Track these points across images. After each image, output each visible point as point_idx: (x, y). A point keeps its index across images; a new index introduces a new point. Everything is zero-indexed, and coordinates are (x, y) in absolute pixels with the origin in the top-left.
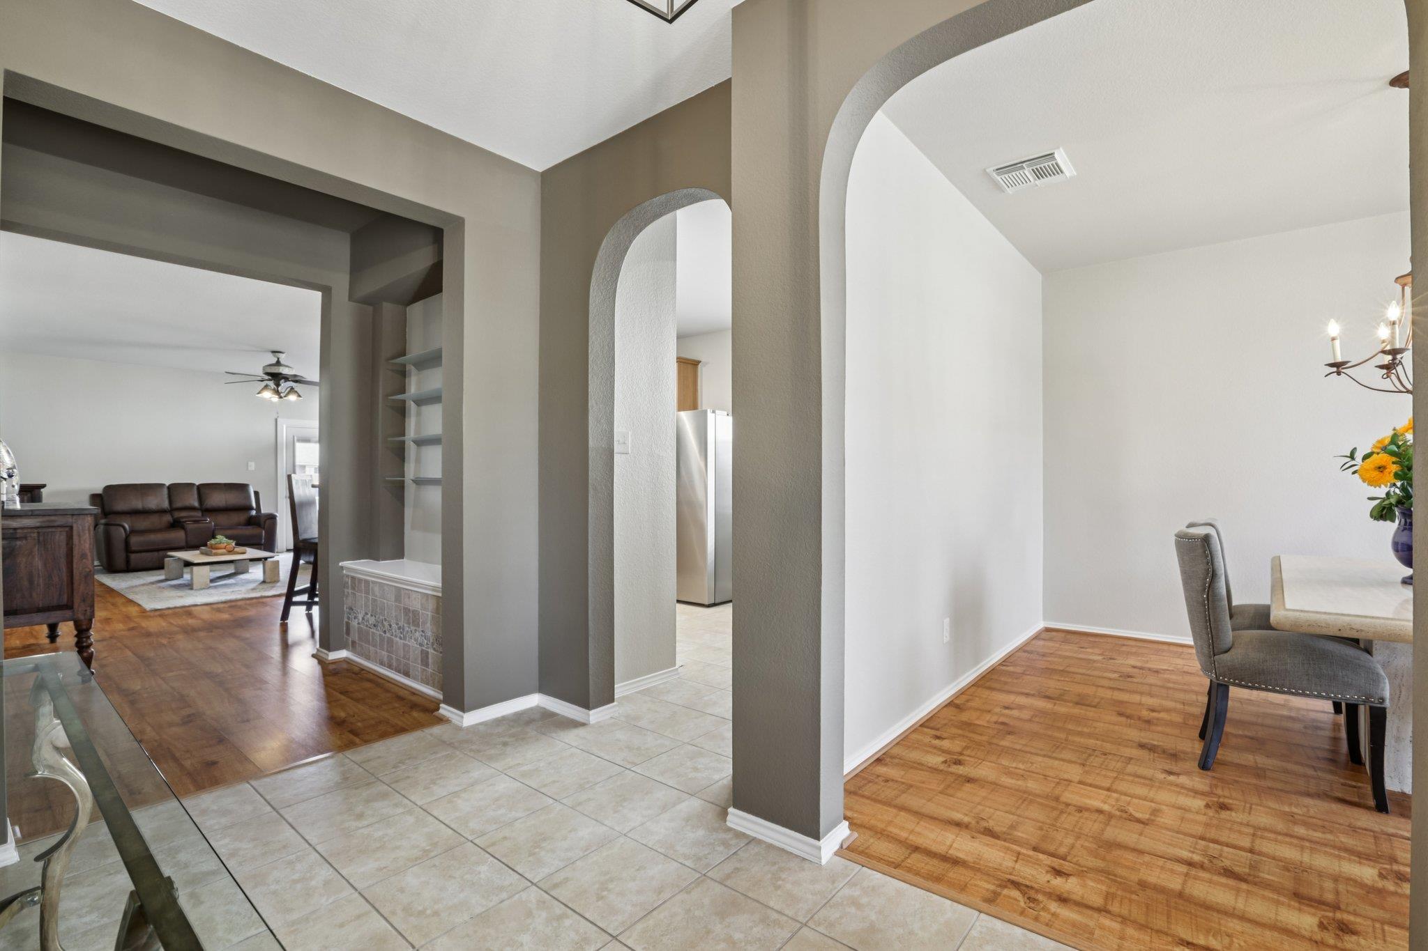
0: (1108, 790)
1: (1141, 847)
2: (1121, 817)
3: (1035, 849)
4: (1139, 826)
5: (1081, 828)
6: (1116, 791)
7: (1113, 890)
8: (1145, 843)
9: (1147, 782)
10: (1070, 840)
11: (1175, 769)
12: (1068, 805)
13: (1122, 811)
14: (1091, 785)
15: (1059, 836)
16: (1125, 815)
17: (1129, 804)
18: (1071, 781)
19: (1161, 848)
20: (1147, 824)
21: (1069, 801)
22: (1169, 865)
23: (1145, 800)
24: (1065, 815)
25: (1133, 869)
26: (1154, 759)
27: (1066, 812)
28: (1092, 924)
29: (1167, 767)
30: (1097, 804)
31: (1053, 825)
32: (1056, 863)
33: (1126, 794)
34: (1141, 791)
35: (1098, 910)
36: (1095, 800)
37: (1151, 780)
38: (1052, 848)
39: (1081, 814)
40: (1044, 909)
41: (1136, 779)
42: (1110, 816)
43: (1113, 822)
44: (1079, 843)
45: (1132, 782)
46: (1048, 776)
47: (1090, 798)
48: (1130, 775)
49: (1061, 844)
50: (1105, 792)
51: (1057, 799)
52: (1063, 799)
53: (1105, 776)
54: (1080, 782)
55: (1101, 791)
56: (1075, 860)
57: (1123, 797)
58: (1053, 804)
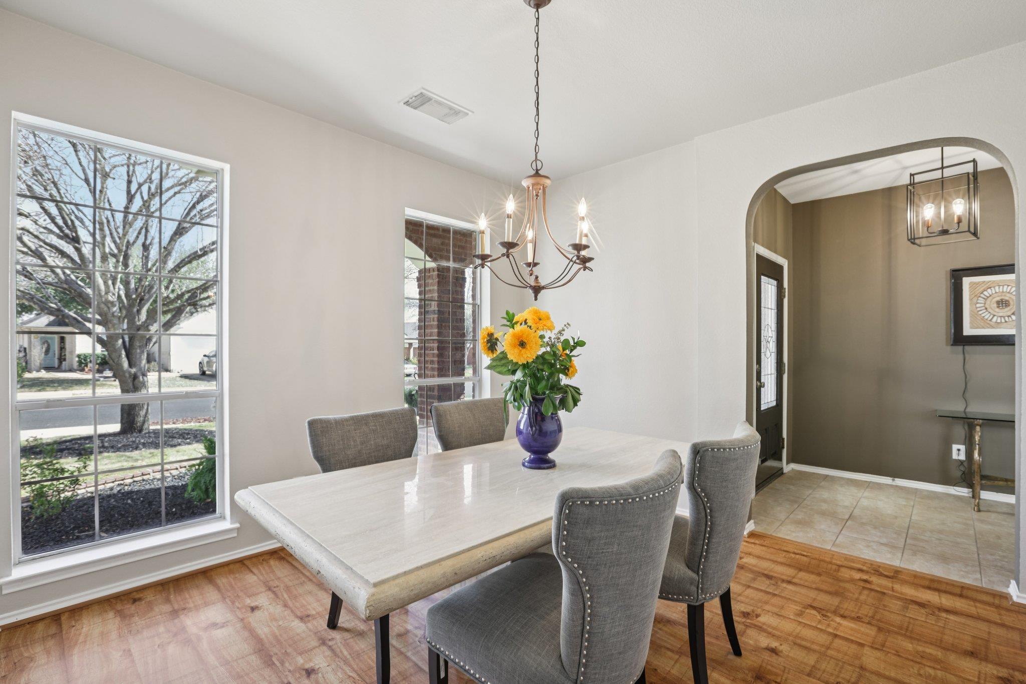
0: (836, 636)
1: (816, 592)
2: (827, 611)
3: (884, 594)
4: (815, 605)
5: (856, 605)
6: (830, 634)
7: (835, 573)
8: (813, 594)
9: (799, 641)
10: (863, 597)
11: (766, 656)
12: (869, 623)
13: (826, 616)
14: (852, 641)
15: (870, 601)
16: (824, 612)
17: (820, 622)
18: (872, 647)
19: (803, 591)
20: (809, 605)
21: (869, 626)
22: (802, 582)
23: (806, 624)
24: (870, 615)
25: (823, 581)
26: (784, 671)
27: (870, 617)
28: (846, 562)
29: (774, 659)
30: (845, 623)
31: (877, 608)
32: (868, 586)
33: (821, 630)
34: (808, 633)
35: (842, 566)
36: (847, 627)
37: (795, 644)
38: (873, 594)
39: (858, 615)
40: (869, 568)
41: (808, 645)
42: (835, 612)
43: (833, 608)
44: (856, 596)
45: (813, 643)
46: (895, 654)
47: (852, 629)
48: (814, 651)
49: (868, 596)
50: (838, 633)
51: (880, 629)
52: (875, 629)
53: (838, 651)
54: (862, 645)
55: (842, 634)
56: (857, 587)
57: (824, 628)
58: (882, 625)
